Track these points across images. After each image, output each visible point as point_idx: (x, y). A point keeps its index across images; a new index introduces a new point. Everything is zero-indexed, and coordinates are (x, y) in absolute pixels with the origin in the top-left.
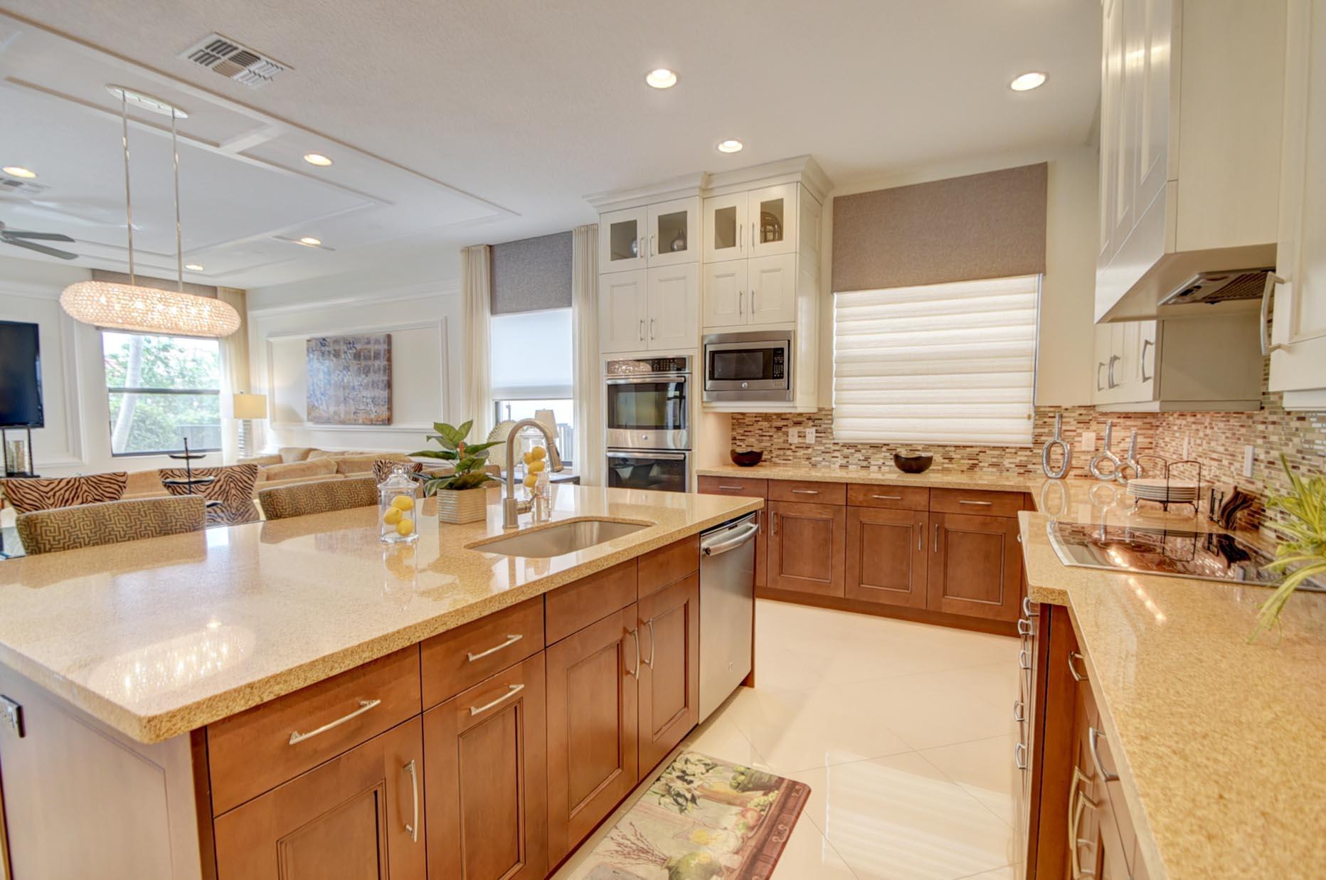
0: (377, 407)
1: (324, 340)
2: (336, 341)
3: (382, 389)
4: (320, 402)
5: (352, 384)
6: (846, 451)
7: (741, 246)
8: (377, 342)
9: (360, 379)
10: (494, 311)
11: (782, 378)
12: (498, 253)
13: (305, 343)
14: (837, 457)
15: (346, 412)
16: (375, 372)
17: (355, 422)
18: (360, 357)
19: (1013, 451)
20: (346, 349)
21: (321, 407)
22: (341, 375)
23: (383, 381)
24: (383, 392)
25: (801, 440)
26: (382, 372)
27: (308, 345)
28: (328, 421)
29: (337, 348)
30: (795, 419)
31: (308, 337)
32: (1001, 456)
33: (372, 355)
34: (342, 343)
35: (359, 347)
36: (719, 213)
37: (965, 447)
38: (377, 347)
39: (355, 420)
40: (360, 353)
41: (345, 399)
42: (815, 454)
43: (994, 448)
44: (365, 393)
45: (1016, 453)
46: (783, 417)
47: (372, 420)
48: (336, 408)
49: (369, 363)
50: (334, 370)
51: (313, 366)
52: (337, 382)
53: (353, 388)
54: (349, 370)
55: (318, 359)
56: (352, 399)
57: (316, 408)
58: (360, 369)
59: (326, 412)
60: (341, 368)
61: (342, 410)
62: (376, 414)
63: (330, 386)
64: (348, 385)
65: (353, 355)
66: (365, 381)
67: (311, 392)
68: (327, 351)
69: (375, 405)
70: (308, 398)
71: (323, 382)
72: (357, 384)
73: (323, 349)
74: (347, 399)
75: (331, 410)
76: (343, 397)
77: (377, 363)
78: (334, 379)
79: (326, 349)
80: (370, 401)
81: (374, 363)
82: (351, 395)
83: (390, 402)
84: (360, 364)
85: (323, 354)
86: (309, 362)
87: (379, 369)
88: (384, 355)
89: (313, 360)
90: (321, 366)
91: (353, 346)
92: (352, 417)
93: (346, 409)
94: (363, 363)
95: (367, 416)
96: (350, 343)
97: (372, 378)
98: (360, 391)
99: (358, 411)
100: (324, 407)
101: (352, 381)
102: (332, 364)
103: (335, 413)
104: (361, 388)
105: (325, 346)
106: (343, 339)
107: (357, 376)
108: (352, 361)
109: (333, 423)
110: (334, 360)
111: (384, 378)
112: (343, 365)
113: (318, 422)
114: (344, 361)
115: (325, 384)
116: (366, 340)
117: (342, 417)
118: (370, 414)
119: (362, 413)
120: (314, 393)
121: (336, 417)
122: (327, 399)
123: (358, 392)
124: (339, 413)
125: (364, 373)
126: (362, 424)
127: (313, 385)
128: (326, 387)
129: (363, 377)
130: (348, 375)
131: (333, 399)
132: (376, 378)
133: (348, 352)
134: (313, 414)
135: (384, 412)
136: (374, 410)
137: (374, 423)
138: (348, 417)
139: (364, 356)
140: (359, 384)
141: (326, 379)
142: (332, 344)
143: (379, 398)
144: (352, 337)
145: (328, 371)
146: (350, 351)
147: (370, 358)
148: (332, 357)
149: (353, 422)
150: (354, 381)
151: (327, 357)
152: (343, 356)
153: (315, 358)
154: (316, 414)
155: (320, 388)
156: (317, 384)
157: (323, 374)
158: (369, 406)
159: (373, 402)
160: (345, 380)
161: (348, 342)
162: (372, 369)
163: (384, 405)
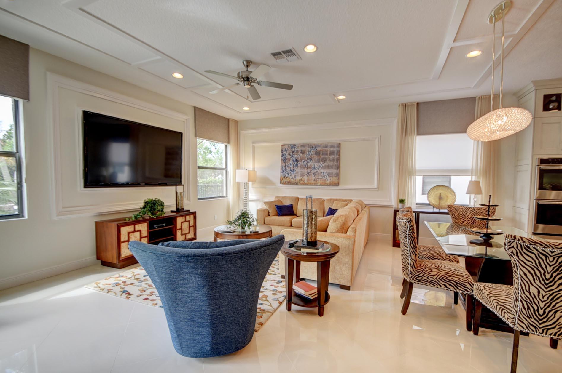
0: (331, 178)
1: (294, 145)
2: (303, 146)
3: (335, 169)
4: (290, 175)
5: (313, 166)
8: (332, 146)
9: (320, 164)
10: (418, 134)
12: (422, 106)
13: (281, 147)
15: (308, 180)
16: (330, 161)
17: (315, 184)
18: (320, 154)
20: (310, 150)
21: (290, 177)
22: (306, 162)
23: (335, 165)
24: (336, 170)
26: (335, 161)
27: (282, 147)
28: (296, 183)
29: (303, 149)
31: (282, 143)
33: (329, 153)
34: (307, 147)
35: (319, 149)
38: (332, 149)
39: (315, 183)
40: (320, 152)
41: (308, 173)
44: (322, 171)
47: (327, 184)
48: (301, 178)
49: (327, 156)
50: (301, 160)
51: (285, 158)
52: (303, 165)
53: (314, 168)
54: (312, 160)
55: (289, 154)
56: (314, 174)
57: (287, 177)
58: (319, 159)
59: (294, 179)
60: (306, 159)
61: (306, 178)
62: (330, 181)
63: (298, 167)
64: (310, 167)
65: (314, 153)
66: (323, 165)
67: (284, 170)
68: (296, 151)
69: (329, 176)
70: (281, 172)
71: (292, 165)
72: (317, 166)
73: (293, 149)
74: (310, 173)
75: (298, 178)
76: (307, 172)
77: (332, 157)
78: (300, 163)
79: (296, 149)
80: (326, 174)
81: (329, 157)
82: (313, 172)
83: (338, 175)
84: (320, 157)
85: (293, 152)
86: (283, 155)
87: (333, 159)
88: (337, 153)
89: (286, 154)
90: (291, 157)
91: (315, 148)
92: (313, 181)
93: (308, 178)
94: (322, 157)
95: (324, 182)
96: (313, 147)
97: (327, 163)
98: (319, 170)
99: (317, 179)
100: (293, 176)
101: (313, 165)
102: (299, 157)
103: (300, 180)
104: (320, 168)
105: (295, 148)
106: (308, 145)
107: (317, 162)
108: (314, 155)
109: (299, 185)
110: (301, 155)
111: (337, 164)
112: (307, 157)
113: (288, 184)
114: (308, 155)
115: (294, 166)
116: (324, 146)
117: (306, 182)
118: (326, 181)
119: (320, 180)
120: (286, 170)
121: (301, 182)
122: (295, 173)
123: (317, 170)
124: (303, 180)
125: (322, 161)
126: (319, 185)
127: (285, 166)
128: (295, 168)
129: (322, 163)
130: (311, 162)
131: (299, 173)
132: (331, 164)
133: (311, 151)
134: (285, 180)
135: (335, 179)
136: (329, 179)
137: (329, 185)
138: (310, 182)
139: (322, 153)
140: (319, 166)
141: (295, 164)
142: (299, 147)
143: (332, 173)
144: (314, 144)
145: (296, 160)
146: (313, 151)
147: (327, 154)
148: (299, 153)
149: (314, 184)
150: (315, 165)
151: (296, 154)
152: (307, 153)
153: (287, 153)
154: (287, 180)
155: (290, 168)
156: (288, 166)
157: (292, 161)
158: (325, 177)
159: (328, 175)
160: (309, 164)
161: (311, 146)
162: (328, 159)
163: (335, 177)
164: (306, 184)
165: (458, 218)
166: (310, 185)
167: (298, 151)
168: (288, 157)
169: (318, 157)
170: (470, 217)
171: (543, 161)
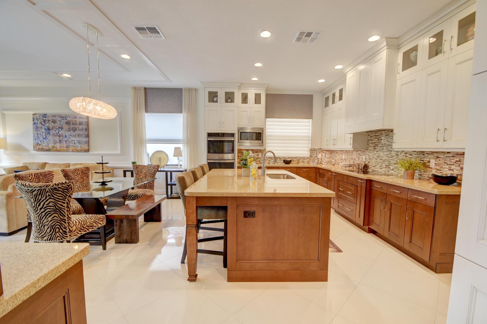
0: (81, 145)
1: (45, 115)
2: (54, 116)
3: (84, 137)
4: (42, 142)
5: (64, 135)
6: (269, 159)
7: (249, 104)
8: (81, 118)
9: (70, 133)
10: (146, 111)
11: (261, 140)
12: (148, 91)
13: (32, 115)
14: (267, 161)
15: (61, 147)
16: (80, 130)
17: (68, 151)
18: (70, 124)
19: (306, 158)
20: (60, 120)
21: (43, 144)
22: (57, 131)
23: (84, 134)
24: (85, 139)
25: (257, 156)
26: (84, 130)
27: (33, 116)
28: (49, 150)
29: (54, 119)
30: (256, 151)
31: (33, 113)
32: (304, 160)
33: (78, 123)
34: (57, 117)
35: (69, 119)
36: (243, 94)
37: (297, 158)
38: (81, 120)
40: (70, 122)
42: (261, 160)
43: (303, 158)
44: (73, 139)
45: (307, 159)
46: (253, 150)
47: (78, 150)
48: (54, 145)
49: (76, 126)
50: (53, 129)
51: (37, 126)
52: (54, 133)
53: (66, 136)
54: (63, 129)
55: (41, 123)
56: (65, 141)
57: (40, 145)
58: (70, 129)
59: (47, 146)
60: (57, 128)
61: (58, 145)
62: (81, 148)
63: (50, 135)
64: (62, 135)
65: (65, 122)
66: (73, 134)
67: (36, 138)
68: (47, 120)
69: (80, 144)
70: (34, 140)
71: (44, 133)
72: (68, 135)
73: (45, 119)
74: (61, 141)
75: (51, 145)
76: (59, 140)
77: (81, 127)
78: (52, 132)
79: (47, 119)
80: (77, 142)
81: (79, 126)
82: (64, 139)
83: (88, 143)
84: (70, 127)
85: (44, 121)
86: (34, 124)
87: (82, 129)
88: (86, 124)
89: (37, 123)
90: (43, 126)
91: (65, 119)
92: (65, 148)
93: (61, 145)
94: (72, 126)
95: (75, 148)
96: (63, 117)
97: (77, 132)
98: (70, 138)
99: (69, 146)
100: (46, 144)
101: (64, 133)
102: (51, 126)
103: (53, 147)
104: (71, 137)
105: (46, 117)
106: (58, 115)
107: (68, 131)
108: (65, 125)
109: (52, 151)
110: (52, 124)
111: (85, 133)
112: (58, 126)
113: (41, 151)
114: (59, 125)
115: (47, 134)
116: (74, 117)
117: (58, 148)
118: (77, 148)
119: (72, 147)
120: (38, 138)
121: (54, 149)
122: (47, 140)
123: (69, 138)
124: (56, 147)
125: (72, 130)
126: (71, 152)
127: (37, 134)
128: (47, 136)
129: (72, 132)
130: (62, 131)
131: (52, 141)
132: (81, 133)
133: (62, 121)
134: (38, 147)
135: (85, 147)
136: (79, 146)
137: (79, 151)
138: (62, 149)
139: (72, 123)
140: (70, 135)
141: (47, 132)
142: (50, 117)
143: (82, 141)
144: (65, 115)
145: (48, 128)
146: (63, 121)
147: (76, 124)
148: (50, 122)
149: (66, 151)
150: (66, 133)
151: (47, 123)
152: (58, 123)
153: (39, 122)
154: (40, 147)
155: (43, 136)
156: (40, 134)
157: (44, 130)
158: (76, 144)
159: (78, 142)
160: (60, 133)
161: (62, 117)
162: (78, 129)
163: (85, 144)
164: (59, 151)
165: (137, 173)
166: (63, 152)
167: (49, 120)
168: (39, 125)
169: (68, 126)
170: (144, 172)
171: (210, 135)
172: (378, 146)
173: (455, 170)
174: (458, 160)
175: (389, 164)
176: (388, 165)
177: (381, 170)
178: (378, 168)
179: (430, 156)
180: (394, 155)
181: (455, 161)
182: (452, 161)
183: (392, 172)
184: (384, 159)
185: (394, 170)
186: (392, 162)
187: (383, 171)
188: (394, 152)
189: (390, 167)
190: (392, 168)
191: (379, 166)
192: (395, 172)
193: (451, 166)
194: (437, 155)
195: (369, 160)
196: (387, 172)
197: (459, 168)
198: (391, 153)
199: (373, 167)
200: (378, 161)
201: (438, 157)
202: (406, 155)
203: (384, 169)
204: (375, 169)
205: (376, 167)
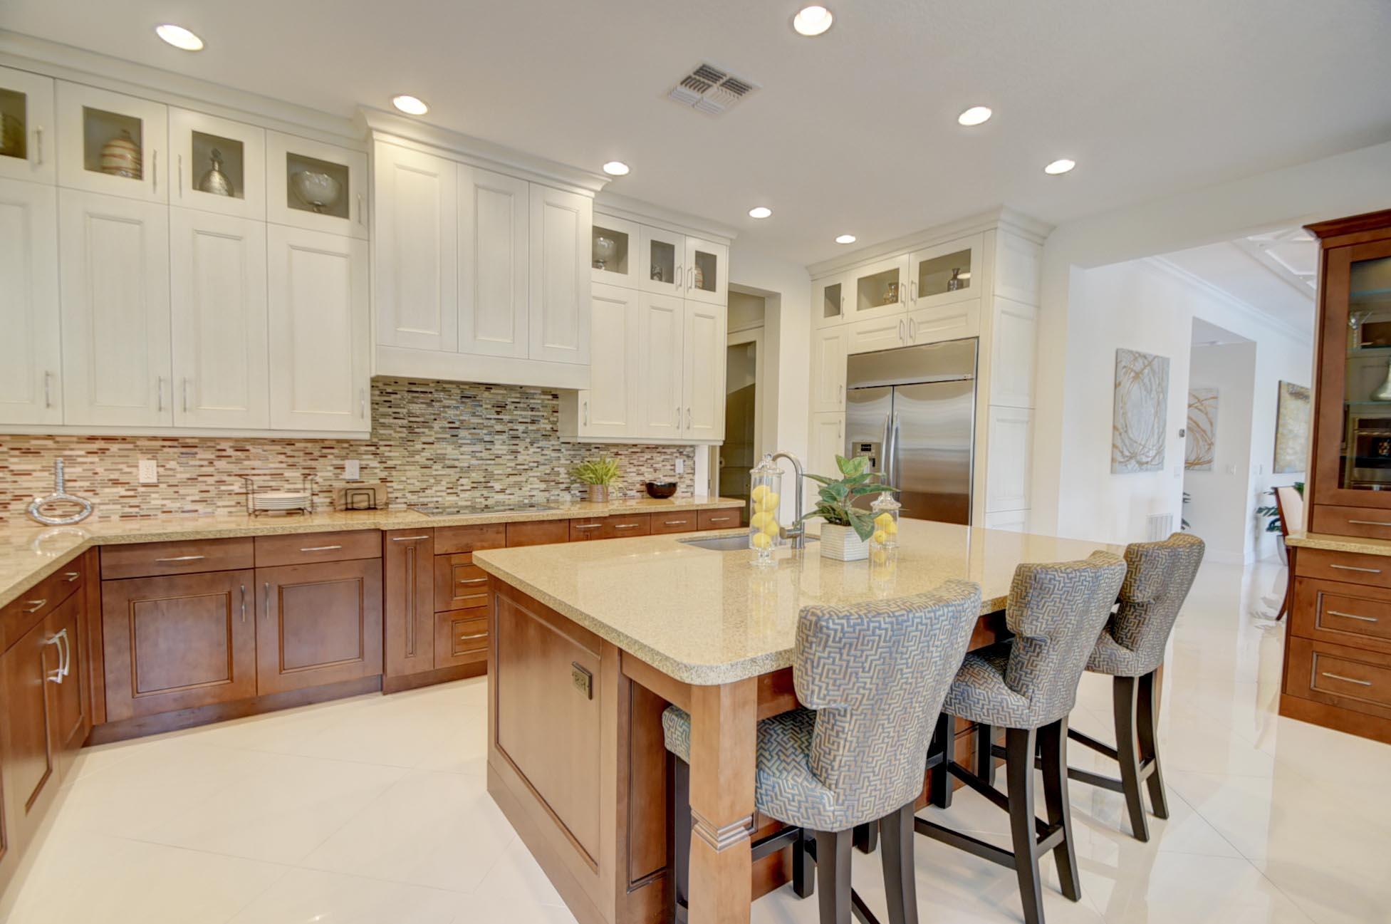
172: (431, 428)
173: (646, 474)
174: (649, 457)
175: (485, 477)
176: (483, 480)
177: (457, 498)
178: (439, 494)
179: (601, 452)
180: (505, 452)
181: (644, 459)
182: (641, 459)
183: (501, 497)
184: (466, 465)
185: (507, 492)
186: (500, 472)
187: (464, 499)
188: (501, 445)
189: (489, 485)
190: (498, 487)
191: (444, 488)
192: (511, 497)
193: (640, 468)
194: (615, 450)
195: (384, 474)
196: (482, 500)
197: (652, 470)
198: (488, 447)
199: (409, 495)
200: (435, 473)
201: (617, 454)
202: (544, 452)
203: (468, 493)
204: (421, 500)
205: (427, 491)
